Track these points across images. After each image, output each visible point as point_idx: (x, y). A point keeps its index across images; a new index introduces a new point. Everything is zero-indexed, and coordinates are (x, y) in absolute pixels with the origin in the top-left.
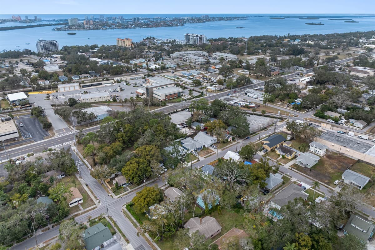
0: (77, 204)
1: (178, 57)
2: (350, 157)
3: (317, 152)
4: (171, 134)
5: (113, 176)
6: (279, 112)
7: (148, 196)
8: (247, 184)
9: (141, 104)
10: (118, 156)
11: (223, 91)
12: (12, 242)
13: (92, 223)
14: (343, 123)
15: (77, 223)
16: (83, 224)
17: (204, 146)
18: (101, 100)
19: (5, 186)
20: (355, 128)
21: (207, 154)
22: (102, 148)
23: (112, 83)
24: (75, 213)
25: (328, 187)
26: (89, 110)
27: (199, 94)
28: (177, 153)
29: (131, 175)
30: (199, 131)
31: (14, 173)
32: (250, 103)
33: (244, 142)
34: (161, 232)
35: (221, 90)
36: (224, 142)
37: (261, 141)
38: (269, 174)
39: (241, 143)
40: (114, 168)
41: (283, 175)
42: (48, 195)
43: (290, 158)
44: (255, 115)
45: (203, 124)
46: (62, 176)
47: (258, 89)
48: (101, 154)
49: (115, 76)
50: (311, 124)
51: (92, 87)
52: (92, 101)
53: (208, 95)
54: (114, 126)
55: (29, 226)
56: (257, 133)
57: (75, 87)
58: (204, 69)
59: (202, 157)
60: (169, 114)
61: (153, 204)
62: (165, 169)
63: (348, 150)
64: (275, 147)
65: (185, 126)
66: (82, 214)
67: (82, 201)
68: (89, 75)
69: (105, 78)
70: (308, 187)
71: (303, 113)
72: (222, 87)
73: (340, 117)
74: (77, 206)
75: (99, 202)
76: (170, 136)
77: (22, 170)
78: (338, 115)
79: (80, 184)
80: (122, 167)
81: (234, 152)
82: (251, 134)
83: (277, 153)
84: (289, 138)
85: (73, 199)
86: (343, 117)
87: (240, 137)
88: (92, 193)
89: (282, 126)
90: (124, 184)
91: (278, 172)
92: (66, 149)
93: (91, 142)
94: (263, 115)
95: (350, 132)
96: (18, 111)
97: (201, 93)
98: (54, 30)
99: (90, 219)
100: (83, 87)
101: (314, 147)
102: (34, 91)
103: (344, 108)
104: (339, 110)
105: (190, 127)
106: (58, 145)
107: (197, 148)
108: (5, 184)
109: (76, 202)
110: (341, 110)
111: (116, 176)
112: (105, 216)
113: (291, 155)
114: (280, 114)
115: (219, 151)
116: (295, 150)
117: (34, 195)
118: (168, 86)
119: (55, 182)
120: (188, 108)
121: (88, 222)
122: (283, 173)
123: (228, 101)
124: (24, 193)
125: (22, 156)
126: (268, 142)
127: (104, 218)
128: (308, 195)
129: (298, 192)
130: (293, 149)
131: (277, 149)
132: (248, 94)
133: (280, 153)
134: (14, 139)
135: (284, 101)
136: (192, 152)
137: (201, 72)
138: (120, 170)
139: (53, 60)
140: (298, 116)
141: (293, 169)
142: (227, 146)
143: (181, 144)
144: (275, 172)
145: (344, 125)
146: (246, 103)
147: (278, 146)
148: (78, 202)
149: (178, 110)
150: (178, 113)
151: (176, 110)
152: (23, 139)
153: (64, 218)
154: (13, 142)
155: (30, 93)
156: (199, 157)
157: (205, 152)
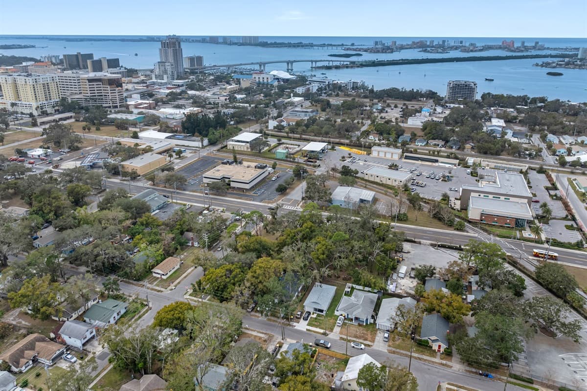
18: (389, 183)
21: (356, 337)
23: (455, 165)
24: (145, 284)
46: (198, 244)
49: (485, 156)
51: (420, 162)
52: (378, 180)
56: (537, 386)
59: (341, 333)
66: (148, 288)
67: (164, 277)
68: (441, 143)
74: (156, 278)
75: (171, 290)
82: (511, 376)
88: (186, 277)
96: (297, 163)
98: (537, 65)
100: (405, 158)
102: (348, 145)
109: (159, 274)
112: (150, 305)
118: (512, 199)
127: (147, 305)
134: (243, 190)
136: (341, 315)
148: (161, 275)
149: (462, 247)
151: (460, 246)
152: (252, 193)
153: (135, 280)
154: (241, 192)
155: (342, 148)
156: (337, 329)
157: (360, 331)
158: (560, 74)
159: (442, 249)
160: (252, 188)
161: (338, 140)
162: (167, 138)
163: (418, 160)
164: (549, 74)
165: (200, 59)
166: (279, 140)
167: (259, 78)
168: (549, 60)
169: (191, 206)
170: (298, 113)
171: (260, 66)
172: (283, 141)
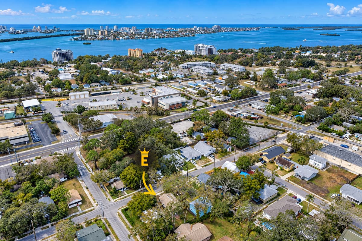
0: (75, 205)
1: (186, 67)
2: (351, 172)
3: (317, 165)
4: (170, 143)
5: (112, 180)
6: (282, 123)
7: (142, 201)
8: (240, 194)
9: (145, 113)
10: (117, 162)
11: (228, 102)
12: (14, 237)
13: (89, 223)
14: (348, 137)
15: (74, 223)
16: (80, 224)
17: (203, 156)
18: (108, 108)
19: (12, 186)
20: (359, 142)
21: (205, 163)
22: (103, 154)
23: (120, 92)
24: (74, 214)
25: (324, 201)
26: (96, 118)
27: (204, 104)
28: (174, 161)
29: (128, 181)
30: (199, 141)
31: (21, 174)
32: (253, 114)
33: (242, 153)
34: (151, 236)
35: (226, 101)
36: (222, 152)
37: (260, 152)
38: (264, 185)
39: (239, 153)
40: (113, 173)
41: (279, 187)
42: (50, 195)
43: (287, 170)
44: (257, 126)
45: (203, 134)
46: (64, 178)
47: (263, 101)
48: (102, 159)
49: (124, 85)
50: (313, 137)
51: (101, 96)
52: (100, 109)
53: (212, 106)
54: (117, 134)
55: (29, 223)
56: (257, 144)
57: (85, 95)
58: (210, 80)
59: (199, 165)
60: (172, 123)
61: (147, 209)
62: (162, 175)
63: (349, 164)
64: (273, 158)
65: (186, 135)
66: (80, 215)
67: (80, 203)
68: (98, 84)
69: (114, 87)
70: (303, 199)
71: (306, 126)
72: (227, 98)
73: (345, 131)
74: (76, 207)
75: (97, 205)
76: (170, 145)
77: (28, 171)
78: (342, 129)
79: (80, 186)
80: (120, 172)
81: (232, 162)
82: (251, 145)
83: (276, 164)
84: (289, 150)
85: (72, 200)
86: (348, 131)
87: (239, 148)
88: (91, 195)
89: (283, 138)
90: (122, 189)
91: (274, 183)
92: (70, 154)
93: (94, 148)
94: (266, 126)
95: (354, 146)
96: (31, 117)
97: (205, 103)
99: (87, 220)
100: (93, 96)
101: (313, 161)
102: (47, 98)
103: (350, 122)
104: (344, 123)
105: (191, 136)
106: (64, 150)
107: (195, 157)
108: (12, 184)
109: (75, 203)
110: (346, 123)
111: (115, 181)
112: (101, 218)
113: (289, 167)
114: (283, 126)
115: (217, 160)
116: (294, 163)
117: (37, 195)
118: (173, 96)
119: (56, 184)
120: (191, 118)
121: (84, 223)
122: (280, 185)
123: (231, 112)
124: (28, 193)
125: (30, 159)
126: (267, 153)
127: (100, 219)
128: (302, 207)
129: (291, 204)
130: (292, 162)
131: (276, 161)
132: (253, 105)
133: (278, 165)
134: (24, 143)
135: (288, 113)
136: (190, 160)
137: (207, 82)
138: (118, 176)
139: (67, 69)
140: (301, 128)
141: (290, 181)
142: (226, 156)
143: (180, 152)
144: (271, 183)
145: (348, 139)
146: (249, 115)
147: (277, 158)
148: (77, 204)
149: (181, 120)
150: (181, 123)
151: (179, 120)
152: (33, 143)
153: (63, 218)
154: (24, 145)
155: (43, 100)
157: (203, 161)
159: (175, 124)
160: (30, 139)
163: (100, 95)
164: (84, 44)
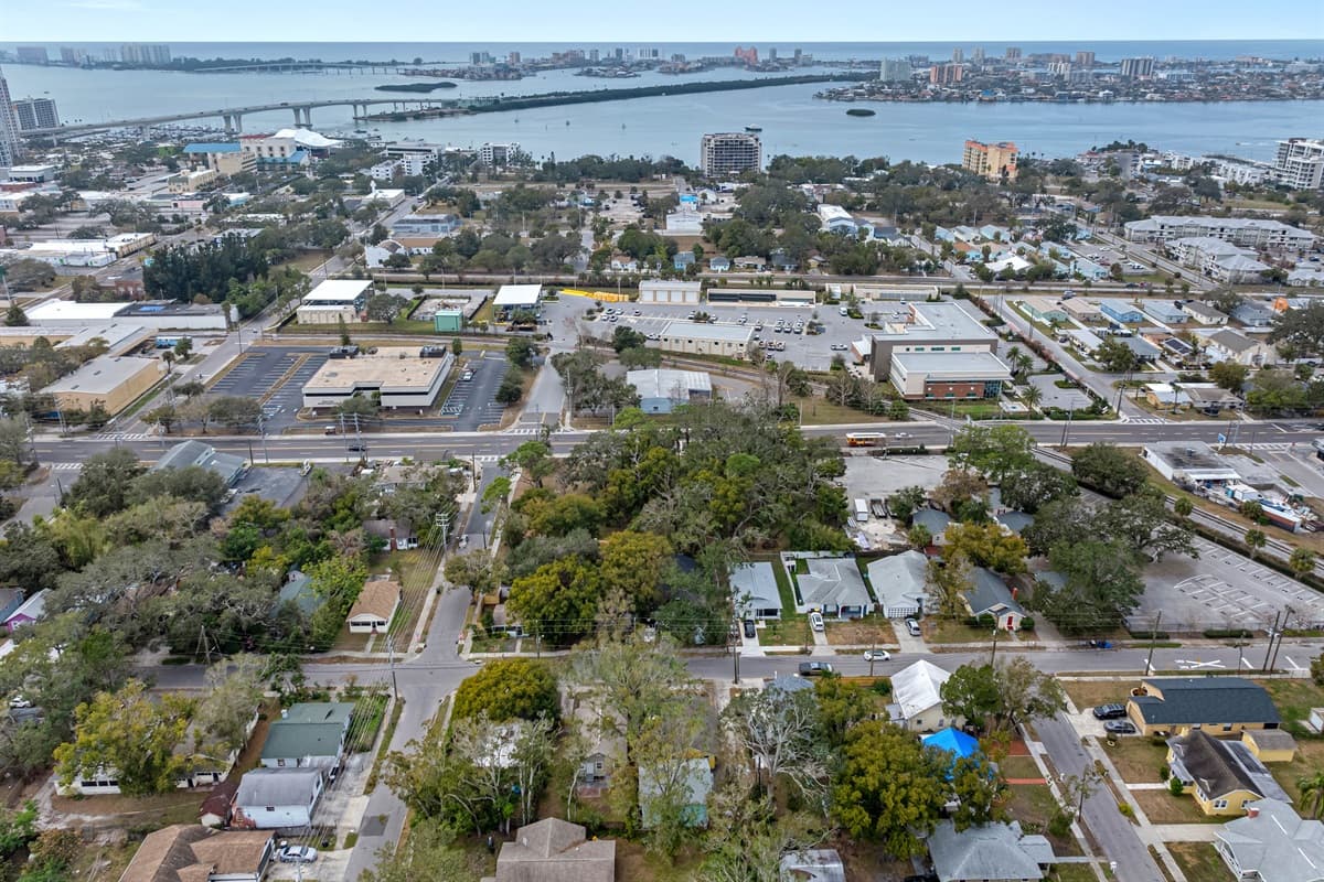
0: (369, 629)
1: (1156, 235)
11: (1214, 418)
16: (333, 688)
17: (879, 609)
21: (860, 642)
23: (810, 301)
24: (346, 653)
30: (914, 547)
32: (1295, 499)
33: (1066, 654)
36: (973, 624)
37: (1149, 678)
39: (1049, 654)
41: (1081, 860)
43: (1208, 806)
44: (1260, 559)
46: (409, 541)
51: (740, 304)
52: (691, 349)
53: (1124, 419)
56: (1176, 641)
57: (687, 294)
58: (1216, 307)
59: (831, 643)
60: (880, 454)
65: (891, 513)
66: (358, 661)
67: (383, 629)
68: (761, 262)
69: (799, 281)
72: (1227, 397)
74: (366, 637)
75: (420, 650)
79: (431, 580)
82: (1135, 636)
83: (1171, 757)
84: (1316, 721)
88: (431, 617)
90: (513, 629)
94: (1300, 573)
96: (496, 335)
97: (1098, 401)
100: (711, 300)
102: (580, 286)
105: (906, 522)
107: (842, 607)
109: (367, 624)
113: (1214, 793)
115: (921, 649)
116: (1268, 787)
118: (964, 348)
122: (1095, 854)
123: (1178, 464)
125: (394, 459)
126: (1164, 697)
130: (1262, 779)
131: (1173, 744)
133: (1175, 766)
134: (415, 410)
136: (811, 611)
137: (1194, 314)
139: (712, 196)
141: (1169, 861)
142: (972, 645)
143: (802, 567)
147: (1184, 732)
148: (375, 626)
149: (928, 447)
150: (916, 460)
151: (922, 447)
152: (439, 414)
153: (313, 652)
154: (412, 416)
155: (567, 292)
156: (820, 638)
157: (861, 630)
158: (871, 113)
159: (894, 458)
160: (436, 404)
161: (552, 277)
162: (118, 314)
163: (736, 301)
164: (851, 113)
165: (46, 107)
166: (418, 291)
167: (259, 149)
168: (838, 86)
169: (312, 465)
170: (415, 226)
171: (227, 119)
172: (427, 291)
